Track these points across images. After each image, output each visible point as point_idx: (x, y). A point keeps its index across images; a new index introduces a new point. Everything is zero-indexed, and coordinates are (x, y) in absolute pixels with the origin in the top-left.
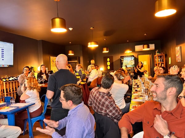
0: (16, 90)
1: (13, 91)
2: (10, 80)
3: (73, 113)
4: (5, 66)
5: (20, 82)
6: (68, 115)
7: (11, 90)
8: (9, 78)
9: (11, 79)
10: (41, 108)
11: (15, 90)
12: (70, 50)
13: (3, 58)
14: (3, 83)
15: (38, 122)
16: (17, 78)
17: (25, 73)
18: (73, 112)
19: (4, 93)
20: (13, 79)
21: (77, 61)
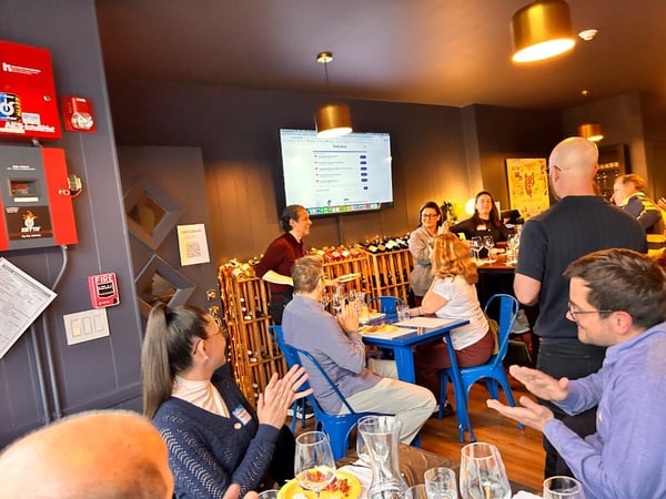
0: (406, 279)
1: (398, 281)
2: (387, 249)
3: (625, 358)
4: (372, 207)
5: (415, 254)
6: (606, 362)
7: (394, 280)
8: (385, 242)
9: (390, 244)
10: (489, 339)
11: (402, 277)
12: (585, 124)
13: (365, 184)
14: (371, 257)
15: (479, 387)
16: (406, 240)
17: (425, 224)
18: (627, 354)
19: (375, 286)
20: (396, 244)
21: (617, 164)
